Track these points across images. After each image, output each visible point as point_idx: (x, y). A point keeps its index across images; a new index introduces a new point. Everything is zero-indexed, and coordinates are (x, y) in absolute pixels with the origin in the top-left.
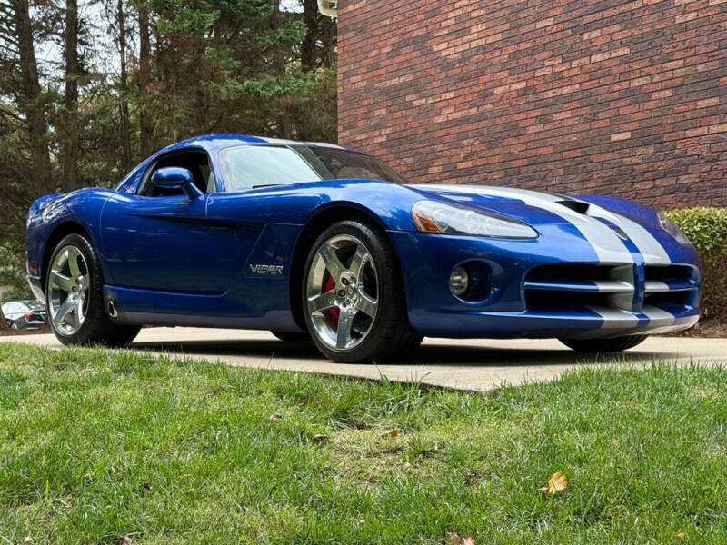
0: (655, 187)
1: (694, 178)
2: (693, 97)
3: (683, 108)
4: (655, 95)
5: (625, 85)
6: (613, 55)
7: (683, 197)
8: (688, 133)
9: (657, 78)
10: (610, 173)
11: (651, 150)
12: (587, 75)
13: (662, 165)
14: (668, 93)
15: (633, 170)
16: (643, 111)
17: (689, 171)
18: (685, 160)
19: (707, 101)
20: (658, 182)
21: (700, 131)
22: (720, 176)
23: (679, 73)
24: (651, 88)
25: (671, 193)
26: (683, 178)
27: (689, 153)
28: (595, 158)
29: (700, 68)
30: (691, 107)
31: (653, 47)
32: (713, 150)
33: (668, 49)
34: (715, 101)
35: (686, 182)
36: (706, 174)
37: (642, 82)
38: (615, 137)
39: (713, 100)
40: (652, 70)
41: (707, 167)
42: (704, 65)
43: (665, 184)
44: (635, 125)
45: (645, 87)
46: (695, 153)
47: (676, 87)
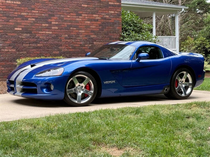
0: (30, 46)
1: (42, 45)
2: (41, 22)
3: (38, 25)
4: (29, 19)
5: (19, 13)
6: (15, 3)
7: (38, 50)
8: (40, 32)
9: (29, 14)
10: (14, 40)
11: (29, 35)
12: (5, 6)
13: (32, 40)
14: (33, 19)
15: (23, 40)
16: (26, 23)
17: (40, 43)
18: (39, 40)
19: (45, 24)
20: (31, 45)
21: (43, 32)
22: (49, 45)
23: (36, 14)
24: (28, 16)
25: (35, 48)
26: (38, 44)
27: (40, 38)
28: (9, 34)
29: (43, 15)
30: (41, 25)
31: (28, 5)
32: (47, 38)
33: (33, 6)
34: (47, 25)
35: (39, 46)
36: (45, 44)
37: (25, 14)
38: (16, 29)
39: (47, 24)
40: (29, 11)
41: (45, 43)
42: (44, 14)
43: (33, 46)
44: (23, 27)
45: (26, 16)
46: (42, 38)
47: (36, 18)
